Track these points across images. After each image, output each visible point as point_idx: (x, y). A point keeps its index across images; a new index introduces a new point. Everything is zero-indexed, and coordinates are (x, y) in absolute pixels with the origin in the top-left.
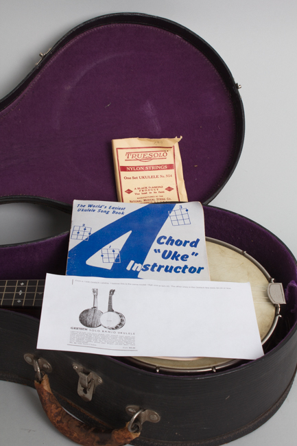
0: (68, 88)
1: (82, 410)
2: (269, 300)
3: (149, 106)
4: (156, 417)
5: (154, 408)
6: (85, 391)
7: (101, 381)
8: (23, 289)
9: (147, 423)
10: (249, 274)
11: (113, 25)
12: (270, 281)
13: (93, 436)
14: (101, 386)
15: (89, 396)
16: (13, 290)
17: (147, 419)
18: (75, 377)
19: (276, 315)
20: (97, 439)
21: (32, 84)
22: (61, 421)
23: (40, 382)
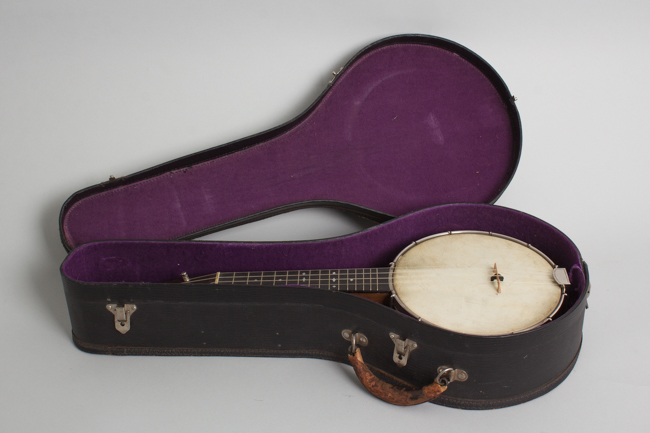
0: (358, 103)
1: (395, 378)
2: (555, 282)
3: (432, 118)
4: (463, 376)
5: (462, 367)
6: (400, 358)
7: (416, 345)
8: (336, 277)
9: (456, 382)
10: (535, 262)
11: (395, 46)
12: (554, 267)
13: (406, 393)
14: (416, 350)
15: (404, 361)
16: (327, 277)
17: (456, 379)
18: (391, 345)
19: (562, 294)
20: (410, 395)
21: (324, 100)
22: (376, 385)
23: (354, 354)
